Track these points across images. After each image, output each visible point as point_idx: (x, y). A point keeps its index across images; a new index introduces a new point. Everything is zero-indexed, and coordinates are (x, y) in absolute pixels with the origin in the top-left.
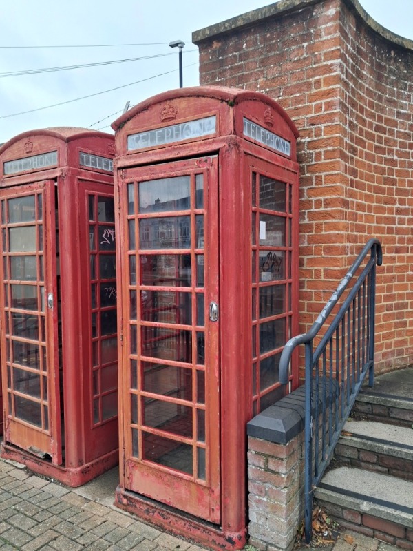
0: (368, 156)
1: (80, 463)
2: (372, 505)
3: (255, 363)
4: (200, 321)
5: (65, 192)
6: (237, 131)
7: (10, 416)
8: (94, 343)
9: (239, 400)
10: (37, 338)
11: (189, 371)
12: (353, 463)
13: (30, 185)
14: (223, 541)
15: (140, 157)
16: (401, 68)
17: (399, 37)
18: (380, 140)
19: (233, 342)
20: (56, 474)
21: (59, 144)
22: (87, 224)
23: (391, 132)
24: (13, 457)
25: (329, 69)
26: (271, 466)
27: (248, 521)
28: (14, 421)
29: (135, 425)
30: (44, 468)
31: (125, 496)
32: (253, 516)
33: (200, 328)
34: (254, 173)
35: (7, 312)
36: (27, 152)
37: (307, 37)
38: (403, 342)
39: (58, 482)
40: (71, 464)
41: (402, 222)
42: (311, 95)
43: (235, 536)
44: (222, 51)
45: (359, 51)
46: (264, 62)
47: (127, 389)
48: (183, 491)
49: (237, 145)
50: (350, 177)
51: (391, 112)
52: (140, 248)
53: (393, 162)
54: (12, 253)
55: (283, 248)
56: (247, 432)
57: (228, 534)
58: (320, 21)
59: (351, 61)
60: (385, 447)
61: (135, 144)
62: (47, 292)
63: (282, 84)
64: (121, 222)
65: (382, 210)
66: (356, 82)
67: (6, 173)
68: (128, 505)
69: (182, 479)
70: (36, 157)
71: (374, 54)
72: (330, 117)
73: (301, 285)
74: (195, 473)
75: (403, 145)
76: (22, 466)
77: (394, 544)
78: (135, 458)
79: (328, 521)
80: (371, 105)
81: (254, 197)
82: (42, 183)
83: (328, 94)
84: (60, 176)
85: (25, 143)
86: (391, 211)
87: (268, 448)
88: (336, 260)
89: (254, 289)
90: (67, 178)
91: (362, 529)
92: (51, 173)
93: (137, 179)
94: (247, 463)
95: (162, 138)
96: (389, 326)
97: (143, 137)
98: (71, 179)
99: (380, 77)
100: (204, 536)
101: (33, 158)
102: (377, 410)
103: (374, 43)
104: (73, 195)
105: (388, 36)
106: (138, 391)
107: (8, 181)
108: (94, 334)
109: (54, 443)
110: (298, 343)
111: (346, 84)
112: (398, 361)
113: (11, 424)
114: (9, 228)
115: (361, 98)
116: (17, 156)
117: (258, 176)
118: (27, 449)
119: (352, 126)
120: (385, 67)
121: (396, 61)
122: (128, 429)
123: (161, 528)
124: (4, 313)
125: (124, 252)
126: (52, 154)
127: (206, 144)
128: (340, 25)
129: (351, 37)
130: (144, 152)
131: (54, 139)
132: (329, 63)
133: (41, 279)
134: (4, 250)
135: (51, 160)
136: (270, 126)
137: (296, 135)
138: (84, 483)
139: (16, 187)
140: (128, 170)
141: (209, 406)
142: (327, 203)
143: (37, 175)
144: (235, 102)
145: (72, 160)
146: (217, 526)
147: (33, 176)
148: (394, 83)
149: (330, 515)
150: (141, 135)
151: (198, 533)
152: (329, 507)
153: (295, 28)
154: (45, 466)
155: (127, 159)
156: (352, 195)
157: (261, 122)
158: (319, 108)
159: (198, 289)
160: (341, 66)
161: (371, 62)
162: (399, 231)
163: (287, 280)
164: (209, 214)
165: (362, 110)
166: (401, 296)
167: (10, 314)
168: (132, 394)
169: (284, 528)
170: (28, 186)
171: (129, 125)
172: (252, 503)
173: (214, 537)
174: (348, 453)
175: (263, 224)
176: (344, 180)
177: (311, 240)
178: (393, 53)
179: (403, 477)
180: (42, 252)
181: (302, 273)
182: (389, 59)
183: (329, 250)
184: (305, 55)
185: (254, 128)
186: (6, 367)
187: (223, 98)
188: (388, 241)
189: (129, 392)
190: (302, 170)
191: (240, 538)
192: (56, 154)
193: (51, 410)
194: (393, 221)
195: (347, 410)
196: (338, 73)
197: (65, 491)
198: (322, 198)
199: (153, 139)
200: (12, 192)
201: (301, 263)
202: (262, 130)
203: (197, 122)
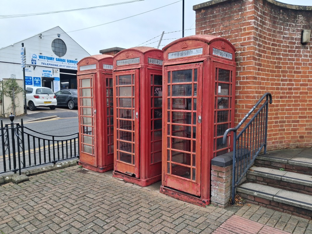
0: (267, 57)
1: (146, 178)
2: (258, 193)
3: (215, 139)
4: (194, 123)
5: (143, 73)
6: (210, 53)
7: (118, 160)
8: (152, 132)
9: (208, 151)
10: (131, 130)
11: (190, 141)
12: (254, 182)
13: (129, 70)
14: (201, 202)
15: (173, 62)
16: (286, 17)
17: (285, 4)
18: (274, 49)
19: (207, 130)
20: (136, 182)
21: (140, 55)
22: (150, 86)
23: (280, 46)
24: (118, 176)
25: (249, 24)
26: (220, 175)
27: (211, 196)
28: (119, 162)
29: (169, 161)
30: (131, 180)
31: (164, 189)
32: (213, 194)
33: (194, 125)
34: (217, 68)
35: (117, 120)
36: (127, 57)
37: (241, 10)
38: (283, 138)
39: (137, 185)
40: (142, 178)
41: (284, 85)
42: (242, 34)
43: (206, 200)
44: (205, 14)
45: (264, 13)
46: (223, 20)
47: (166, 147)
48: (187, 185)
49: (210, 59)
50: (257, 67)
51: (280, 37)
52: (172, 96)
53: (280, 59)
54: (120, 97)
55: (228, 96)
56: (211, 163)
57: (203, 200)
58: (247, 4)
59: (260, 19)
60: (266, 175)
61: (171, 56)
62: (136, 112)
63: (230, 29)
64: (165, 86)
65: (274, 80)
66: (262, 27)
67: (117, 65)
68: (165, 192)
69: (186, 180)
70: (131, 59)
71: (271, 13)
72: (249, 43)
73: (236, 111)
74: (191, 178)
75: (285, 51)
76: (122, 180)
77: (266, 207)
78: (168, 174)
79: (242, 199)
80: (270, 35)
81: (216, 77)
82: (134, 70)
83: (249, 34)
84: (141, 68)
85: (126, 53)
86: (278, 80)
87: (219, 168)
88: (250, 101)
89: (215, 111)
90: (143, 68)
91: (255, 202)
92: (137, 66)
93: (172, 70)
94: (211, 175)
95: (182, 55)
96: (276, 130)
97: (175, 54)
98: (145, 69)
99: (274, 22)
100: (194, 201)
101: (129, 60)
102: (266, 163)
103: (272, 8)
104: (145, 75)
105: (278, 4)
106: (170, 149)
107: (118, 68)
108: (151, 129)
109: (137, 169)
110: (230, 131)
111: (257, 29)
112: (280, 146)
113: (118, 163)
114: (119, 87)
115: (264, 33)
116: (122, 58)
117: (218, 69)
118: (125, 173)
119: (259, 45)
120: (277, 17)
121: (283, 14)
122: (166, 163)
123: (178, 199)
124: (116, 120)
125: (166, 97)
126: (137, 58)
127: (198, 58)
128: (254, 6)
129: (260, 9)
130: (175, 60)
131: (138, 52)
132: (250, 21)
133: (133, 107)
134: (117, 95)
135: (137, 61)
136: (223, 49)
137: (235, 50)
138: (147, 186)
139: (123, 71)
140: (169, 66)
141: (197, 153)
142: (247, 78)
143: (131, 66)
144: (210, 43)
145: (146, 61)
146: (200, 197)
147: (129, 67)
148: (281, 24)
149: (242, 198)
150: (174, 53)
151: (192, 200)
152: (242, 195)
153: (236, 6)
154: (132, 179)
155: (168, 62)
156: (258, 74)
157: (220, 48)
158: (245, 39)
159: (194, 111)
160: (254, 22)
161: (270, 17)
162: (282, 89)
163: (229, 109)
164: (199, 84)
165: (265, 38)
166: (282, 118)
167: (119, 120)
168: (168, 150)
169: (224, 197)
170: (128, 71)
171: (169, 49)
172: (212, 189)
173: (198, 201)
174: (252, 178)
175: (220, 87)
176: (254, 68)
177: (240, 93)
178: (281, 11)
179: (273, 186)
180: (134, 97)
181: (236, 106)
182: (280, 13)
183: (247, 97)
184: (240, 18)
185: (217, 51)
186: (116, 141)
187: (205, 41)
188: (276, 93)
189: (167, 149)
190: (237, 64)
191: (208, 201)
192: (139, 58)
193: (136, 157)
194: (279, 84)
195: (252, 161)
196: (253, 25)
197: (140, 187)
198: (245, 76)
199: (178, 55)
200: (121, 73)
201: (236, 102)
202: (220, 51)
203: (196, 50)
